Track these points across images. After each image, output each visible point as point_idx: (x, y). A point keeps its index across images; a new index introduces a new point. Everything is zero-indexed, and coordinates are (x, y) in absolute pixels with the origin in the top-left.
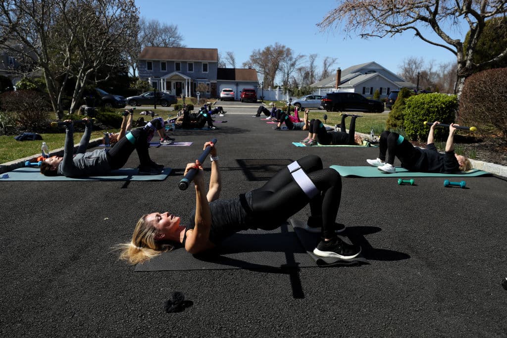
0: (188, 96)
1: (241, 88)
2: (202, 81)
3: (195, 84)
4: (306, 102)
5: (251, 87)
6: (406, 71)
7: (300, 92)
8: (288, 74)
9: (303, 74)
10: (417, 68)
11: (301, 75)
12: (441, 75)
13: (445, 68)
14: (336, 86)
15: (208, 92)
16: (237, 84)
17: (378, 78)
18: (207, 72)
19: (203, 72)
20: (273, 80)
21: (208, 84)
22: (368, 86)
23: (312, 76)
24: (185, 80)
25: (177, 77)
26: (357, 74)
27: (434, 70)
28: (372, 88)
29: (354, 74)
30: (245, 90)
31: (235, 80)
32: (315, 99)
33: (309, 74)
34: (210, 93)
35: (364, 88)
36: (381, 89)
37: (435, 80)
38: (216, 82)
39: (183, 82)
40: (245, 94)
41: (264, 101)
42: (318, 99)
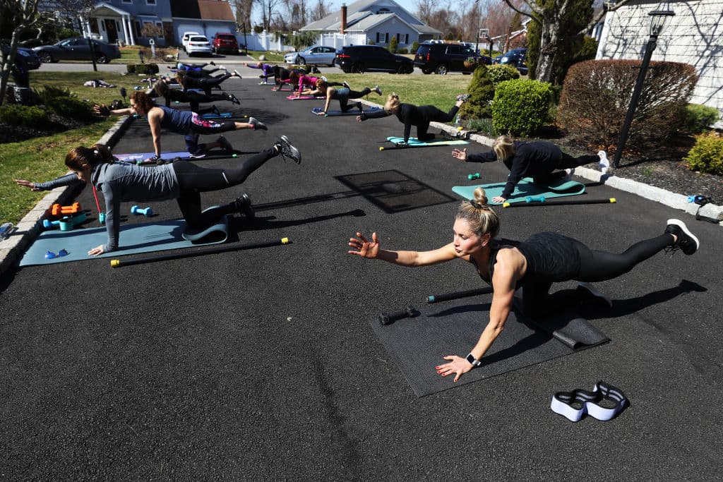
0: (130, 43)
1: (213, 31)
2: (150, 19)
3: (138, 23)
4: (312, 57)
5: (225, 31)
6: (422, 9)
7: (299, 40)
8: (270, 8)
9: (291, 8)
10: (433, 4)
11: (289, 10)
12: (460, 15)
13: (465, 7)
14: (341, 29)
15: (161, 36)
16: (204, 25)
17: (394, 21)
18: (155, 5)
19: (148, 4)
20: (249, 16)
21: (159, 24)
22: (383, 32)
23: (304, 11)
24: (120, 16)
25: (106, 12)
26: (367, 12)
27: (452, 9)
28: (387, 35)
29: (363, 13)
30: (220, 36)
31: (200, 18)
32: (322, 51)
33: (298, 7)
34: (164, 39)
35: (378, 34)
36: (398, 35)
37: (454, 22)
38: (171, 21)
39: (116, 19)
40: (221, 42)
41: (248, 52)
42: (327, 52)
